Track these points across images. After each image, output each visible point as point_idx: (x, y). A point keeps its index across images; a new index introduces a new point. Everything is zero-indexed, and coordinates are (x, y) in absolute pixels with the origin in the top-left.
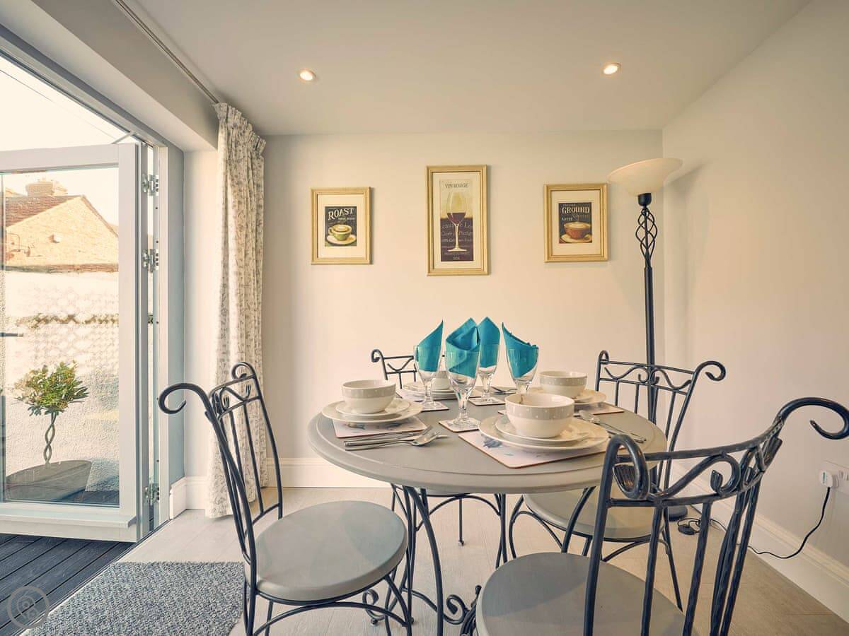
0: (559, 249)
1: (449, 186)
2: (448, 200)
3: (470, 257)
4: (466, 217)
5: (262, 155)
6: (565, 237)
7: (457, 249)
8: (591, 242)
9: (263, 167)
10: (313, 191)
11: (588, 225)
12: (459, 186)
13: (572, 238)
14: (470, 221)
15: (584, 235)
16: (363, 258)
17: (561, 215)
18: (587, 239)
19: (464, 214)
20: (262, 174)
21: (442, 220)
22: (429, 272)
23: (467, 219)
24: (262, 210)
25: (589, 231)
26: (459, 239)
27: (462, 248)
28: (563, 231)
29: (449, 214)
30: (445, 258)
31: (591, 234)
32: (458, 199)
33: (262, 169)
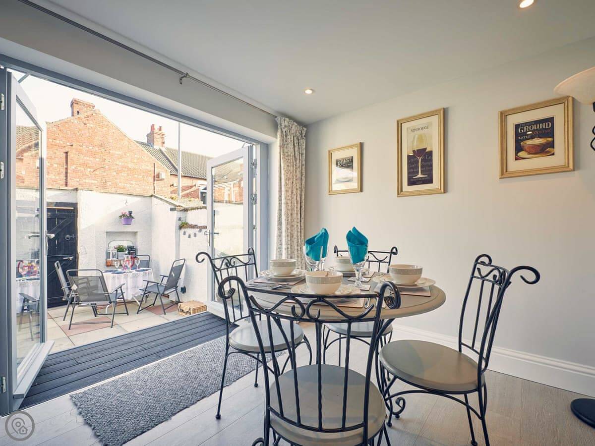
0: (514, 165)
1: (414, 130)
2: (413, 141)
3: (429, 181)
4: (427, 150)
5: (305, 136)
6: (521, 154)
7: (420, 175)
8: (553, 154)
9: (305, 143)
10: (329, 151)
11: (550, 139)
12: (422, 129)
13: (529, 153)
14: (431, 153)
15: (546, 149)
16: (356, 189)
17: (517, 135)
18: (549, 152)
19: (426, 149)
20: (304, 147)
21: (409, 157)
22: (398, 194)
23: (427, 152)
24: (304, 167)
25: (552, 145)
26: (421, 168)
27: (424, 175)
28: (519, 148)
29: (414, 151)
30: (411, 182)
31: (553, 147)
32: (421, 139)
33: (304, 144)
